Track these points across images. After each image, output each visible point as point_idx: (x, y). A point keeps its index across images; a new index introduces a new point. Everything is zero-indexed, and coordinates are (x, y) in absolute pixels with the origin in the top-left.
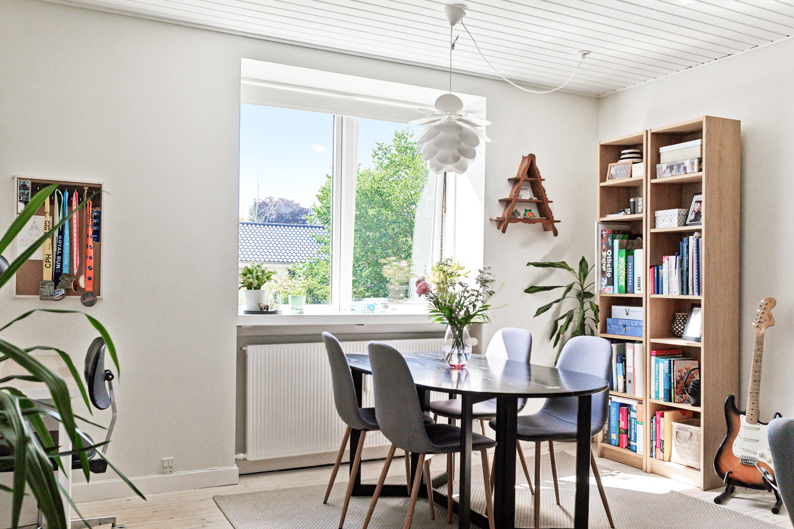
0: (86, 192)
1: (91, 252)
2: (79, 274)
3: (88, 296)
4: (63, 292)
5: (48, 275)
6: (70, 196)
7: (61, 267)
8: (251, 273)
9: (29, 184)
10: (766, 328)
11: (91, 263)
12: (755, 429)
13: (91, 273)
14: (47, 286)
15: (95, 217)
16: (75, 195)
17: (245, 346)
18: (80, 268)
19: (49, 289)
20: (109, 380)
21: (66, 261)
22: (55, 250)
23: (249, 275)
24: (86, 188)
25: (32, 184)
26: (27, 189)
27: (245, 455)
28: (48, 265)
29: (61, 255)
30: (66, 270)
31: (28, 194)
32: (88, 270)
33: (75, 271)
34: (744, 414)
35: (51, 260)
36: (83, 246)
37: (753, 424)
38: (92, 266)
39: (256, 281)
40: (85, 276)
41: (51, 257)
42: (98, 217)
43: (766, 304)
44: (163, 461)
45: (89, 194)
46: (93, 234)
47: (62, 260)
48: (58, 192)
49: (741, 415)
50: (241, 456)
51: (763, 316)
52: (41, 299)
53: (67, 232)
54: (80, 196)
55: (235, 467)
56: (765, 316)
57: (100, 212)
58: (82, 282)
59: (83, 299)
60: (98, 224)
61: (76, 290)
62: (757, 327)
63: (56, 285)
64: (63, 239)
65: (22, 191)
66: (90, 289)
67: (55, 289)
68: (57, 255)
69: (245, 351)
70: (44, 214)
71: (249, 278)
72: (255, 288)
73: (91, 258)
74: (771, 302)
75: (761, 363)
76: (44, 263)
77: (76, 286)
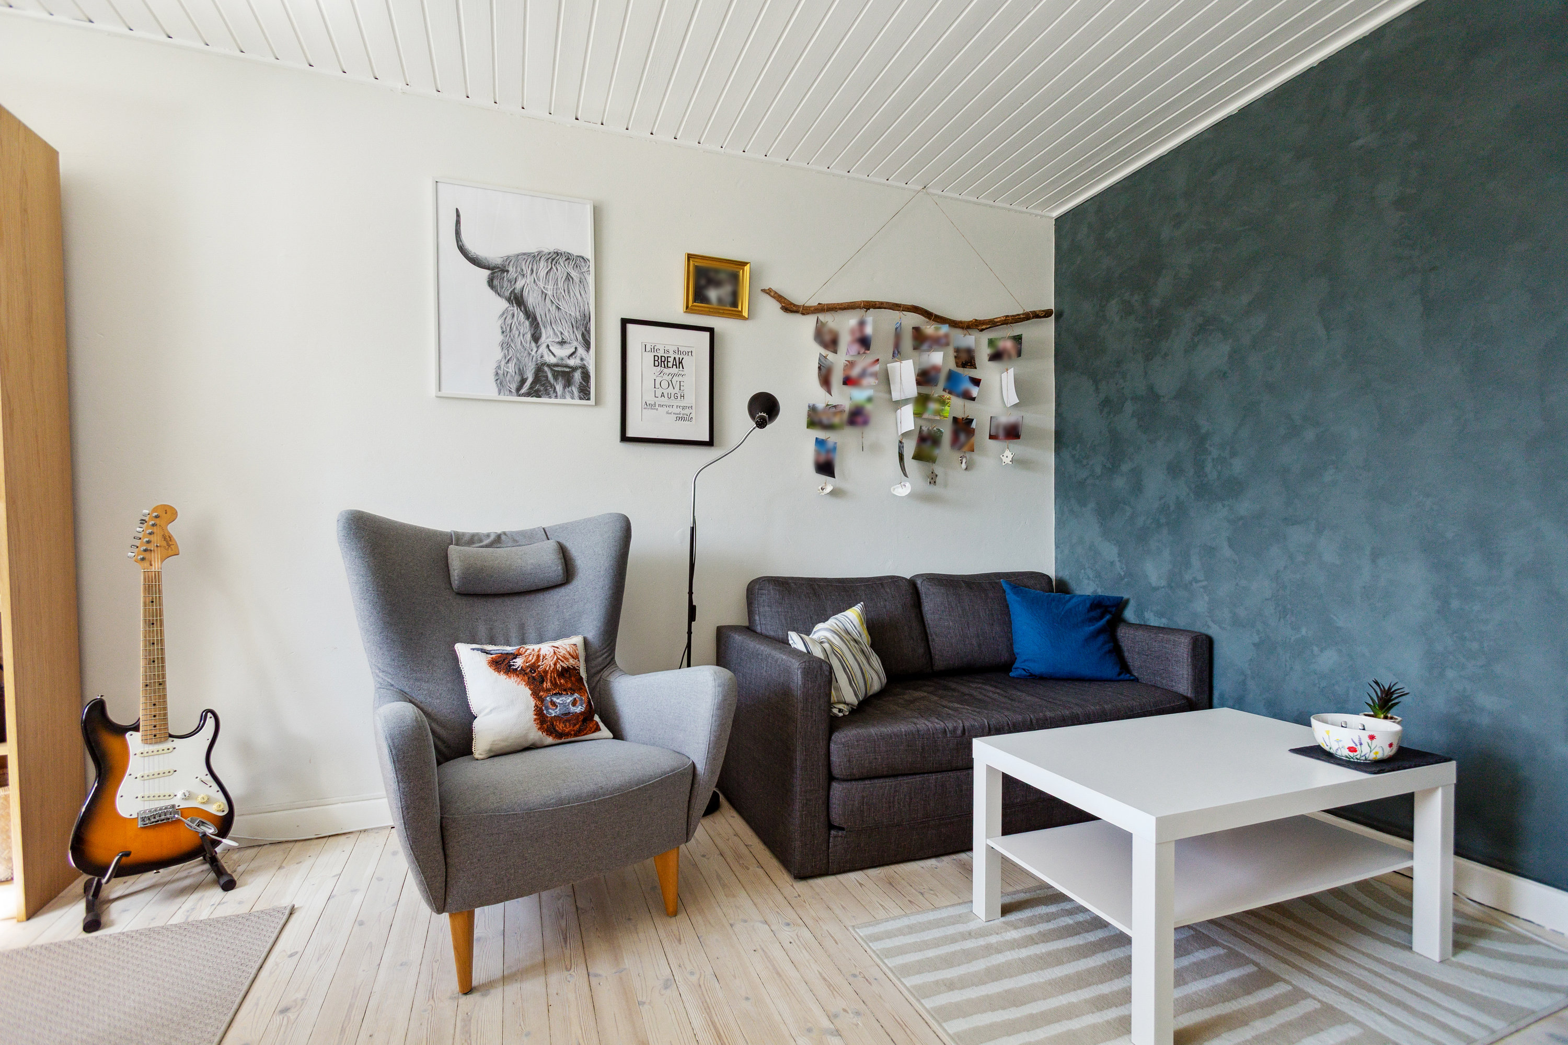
10: (162, 561)
12: (166, 751)
34: (136, 728)
37: (161, 742)
43: (157, 517)
49: (128, 735)
51: (152, 538)
56: (157, 539)
62: (143, 559)
74: (166, 513)
75: (161, 625)
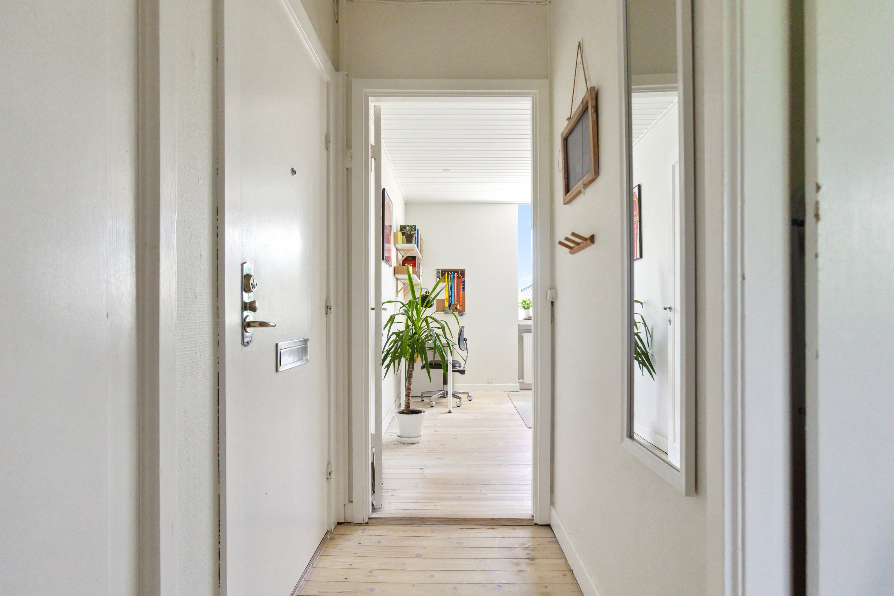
0: (459, 273)
1: (461, 296)
2: (457, 304)
3: (460, 312)
4: (452, 311)
5: (447, 305)
6: (454, 275)
7: (451, 301)
8: (525, 302)
9: (440, 272)
11: (461, 300)
13: (461, 304)
14: (446, 309)
15: (463, 282)
16: (456, 273)
17: (522, 334)
18: (457, 302)
19: (447, 309)
20: (466, 341)
21: (453, 300)
22: (449, 295)
23: (524, 303)
24: (459, 271)
25: (441, 271)
26: (440, 273)
27: (523, 380)
28: (447, 301)
29: (451, 297)
30: (453, 303)
31: (440, 275)
32: (460, 302)
33: (456, 303)
35: (448, 299)
36: (458, 293)
38: (462, 301)
39: (527, 306)
40: (459, 305)
41: (448, 298)
42: (464, 282)
44: (489, 379)
45: (461, 274)
46: (462, 289)
47: (451, 299)
48: (450, 273)
50: (521, 380)
52: (445, 313)
53: (453, 288)
54: (458, 274)
55: (518, 384)
57: (464, 280)
58: (458, 307)
59: (459, 313)
60: (464, 285)
61: (456, 310)
63: (449, 308)
64: (451, 291)
65: (438, 274)
66: (462, 310)
67: (449, 310)
68: (450, 297)
69: (523, 336)
70: (445, 282)
71: (524, 304)
72: (527, 309)
73: (461, 298)
76: (446, 300)
77: (456, 308)
